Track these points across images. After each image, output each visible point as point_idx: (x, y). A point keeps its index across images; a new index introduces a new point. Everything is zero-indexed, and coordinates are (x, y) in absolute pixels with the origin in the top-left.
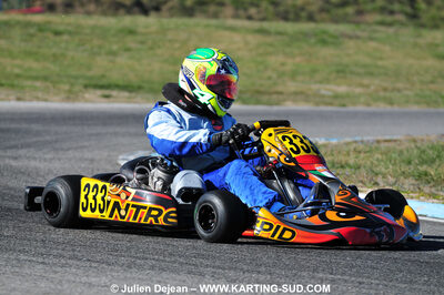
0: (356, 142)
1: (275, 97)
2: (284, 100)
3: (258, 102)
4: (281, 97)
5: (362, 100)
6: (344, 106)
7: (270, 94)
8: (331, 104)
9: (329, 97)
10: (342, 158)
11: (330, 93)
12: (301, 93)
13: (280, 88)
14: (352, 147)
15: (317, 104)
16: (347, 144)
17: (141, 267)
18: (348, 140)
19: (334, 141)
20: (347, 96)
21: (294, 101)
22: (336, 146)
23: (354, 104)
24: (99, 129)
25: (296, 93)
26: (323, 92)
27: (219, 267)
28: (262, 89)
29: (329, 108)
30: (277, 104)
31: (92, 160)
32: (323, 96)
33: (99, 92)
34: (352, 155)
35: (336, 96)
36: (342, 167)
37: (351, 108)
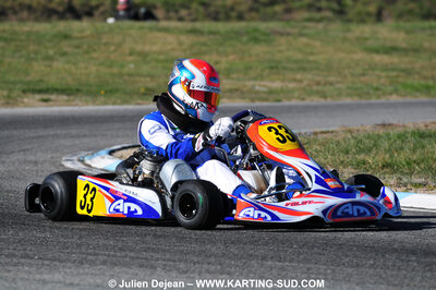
5: (296, 94)
6: (279, 101)
8: (266, 100)
9: (264, 92)
11: (264, 89)
12: (236, 90)
15: (253, 100)
17: (92, 263)
20: (282, 91)
21: (230, 98)
23: (289, 99)
24: (41, 132)
25: (231, 91)
26: (257, 88)
27: (169, 260)
29: (265, 104)
31: (36, 163)
32: (258, 92)
33: (38, 97)
35: (271, 92)
37: (286, 103)
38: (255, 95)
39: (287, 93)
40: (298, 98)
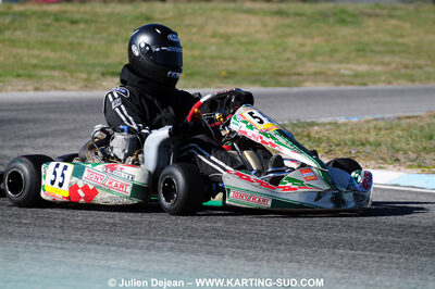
0: (376, 119)
1: (294, 78)
2: (304, 81)
3: (278, 84)
4: (300, 78)
5: (383, 78)
6: (365, 84)
7: (290, 75)
8: (351, 84)
9: (349, 76)
10: (362, 136)
11: (349, 73)
12: (321, 73)
13: (300, 70)
14: (372, 125)
15: (337, 84)
16: (368, 122)
18: (370, 117)
19: (355, 120)
20: (368, 74)
21: (314, 81)
22: (356, 124)
23: (375, 83)
25: (315, 74)
26: (342, 71)
28: (281, 71)
29: (350, 87)
30: (297, 85)
32: (343, 76)
34: (373, 133)
35: (357, 75)
36: (362, 144)
37: (372, 87)
38: (340, 79)
39: (374, 77)
40: (384, 81)
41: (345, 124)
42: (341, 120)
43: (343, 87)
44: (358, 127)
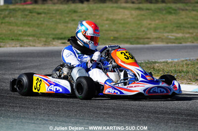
0: (186, 60)
1: (146, 40)
2: (151, 42)
3: (138, 43)
4: (149, 40)
5: (190, 40)
6: (181, 43)
7: (144, 39)
8: (174, 43)
9: (173, 39)
10: (180, 68)
12: (159, 38)
13: (149, 36)
14: (185, 63)
15: (167, 43)
16: (183, 61)
18: (183, 59)
19: (176, 60)
20: (182, 38)
21: (156, 42)
22: (176, 63)
23: (186, 42)
25: (156, 38)
26: (170, 37)
28: (140, 37)
29: (174, 45)
30: (148, 44)
32: (170, 39)
33: (60, 41)
34: (185, 67)
35: (177, 39)
36: (180, 72)
37: (184, 44)
38: (168, 40)
39: (185, 39)
41: (171, 62)
42: (169, 60)
43: (170, 45)
44: (177, 64)
